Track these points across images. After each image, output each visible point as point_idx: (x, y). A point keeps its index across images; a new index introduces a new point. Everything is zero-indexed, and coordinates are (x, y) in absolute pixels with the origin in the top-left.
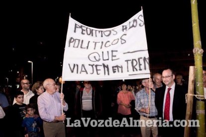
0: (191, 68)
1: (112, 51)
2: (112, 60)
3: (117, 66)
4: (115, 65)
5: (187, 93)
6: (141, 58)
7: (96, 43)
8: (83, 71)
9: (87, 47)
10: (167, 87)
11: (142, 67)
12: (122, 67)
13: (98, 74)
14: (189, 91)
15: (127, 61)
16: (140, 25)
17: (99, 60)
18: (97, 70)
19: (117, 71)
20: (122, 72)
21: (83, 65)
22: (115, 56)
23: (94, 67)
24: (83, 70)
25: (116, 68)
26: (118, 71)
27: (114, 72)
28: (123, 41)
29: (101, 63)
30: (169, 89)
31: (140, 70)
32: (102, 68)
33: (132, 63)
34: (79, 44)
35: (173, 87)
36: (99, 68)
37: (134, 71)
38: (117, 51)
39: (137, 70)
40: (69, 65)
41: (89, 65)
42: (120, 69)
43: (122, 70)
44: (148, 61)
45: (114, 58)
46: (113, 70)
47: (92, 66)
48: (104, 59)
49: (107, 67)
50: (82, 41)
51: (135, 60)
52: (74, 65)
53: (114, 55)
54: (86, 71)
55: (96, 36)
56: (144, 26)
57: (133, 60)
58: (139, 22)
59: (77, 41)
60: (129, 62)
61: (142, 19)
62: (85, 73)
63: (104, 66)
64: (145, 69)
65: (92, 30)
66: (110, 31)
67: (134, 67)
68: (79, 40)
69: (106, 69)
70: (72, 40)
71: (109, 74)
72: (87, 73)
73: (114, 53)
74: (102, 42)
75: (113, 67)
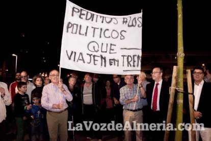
0: (175, 67)
1: (111, 45)
2: (110, 53)
3: (114, 60)
4: (112, 58)
5: (171, 86)
6: (136, 55)
7: (95, 28)
8: (80, 60)
9: (86, 33)
10: (156, 83)
11: (136, 64)
12: (118, 61)
13: (95, 64)
14: (172, 85)
15: (123, 56)
16: (138, 26)
17: (98, 51)
18: (94, 60)
19: (113, 64)
20: (118, 65)
21: (81, 54)
22: (113, 50)
23: (92, 56)
24: (81, 58)
25: (113, 61)
26: (115, 64)
27: (111, 64)
28: (122, 37)
29: (99, 54)
30: (157, 84)
31: (134, 66)
32: (99, 59)
33: (128, 59)
34: (77, 29)
35: (160, 82)
36: (96, 58)
37: (128, 66)
38: (115, 45)
39: (131, 66)
40: (67, 51)
41: (88, 54)
42: (116, 63)
43: (118, 64)
44: (141, 58)
45: (111, 51)
46: (110, 62)
47: (90, 55)
48: (103, 51)
49: (105, 59)
50: (81, 26)
51: (130, 56)
52: (72, 52)
53: (112, 48)
54: (83, 60)
55: (96, 21)
56: (141, 28)
57: (128, 56)
58: (138, 23)
59: (75, 26)
60: (125, 57)
61: (141, 20)
62: (82, 61)
63: (102, 57)
64: (138, 66)
65: (94, 14)
66: (112, 19)
67: (128, 63)
68: (77, 25)
69: (103, 60)
70: (70, 25)
71: (105, 66)
72: (84, 62)
73: (113, 47)
74: (101, 29)
75: (110, 60)
